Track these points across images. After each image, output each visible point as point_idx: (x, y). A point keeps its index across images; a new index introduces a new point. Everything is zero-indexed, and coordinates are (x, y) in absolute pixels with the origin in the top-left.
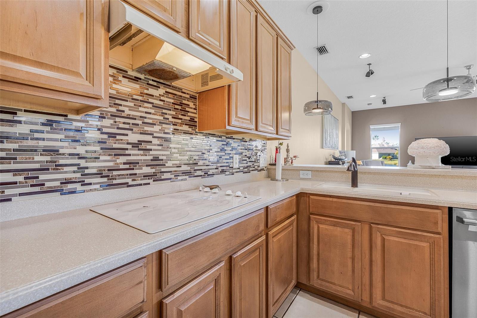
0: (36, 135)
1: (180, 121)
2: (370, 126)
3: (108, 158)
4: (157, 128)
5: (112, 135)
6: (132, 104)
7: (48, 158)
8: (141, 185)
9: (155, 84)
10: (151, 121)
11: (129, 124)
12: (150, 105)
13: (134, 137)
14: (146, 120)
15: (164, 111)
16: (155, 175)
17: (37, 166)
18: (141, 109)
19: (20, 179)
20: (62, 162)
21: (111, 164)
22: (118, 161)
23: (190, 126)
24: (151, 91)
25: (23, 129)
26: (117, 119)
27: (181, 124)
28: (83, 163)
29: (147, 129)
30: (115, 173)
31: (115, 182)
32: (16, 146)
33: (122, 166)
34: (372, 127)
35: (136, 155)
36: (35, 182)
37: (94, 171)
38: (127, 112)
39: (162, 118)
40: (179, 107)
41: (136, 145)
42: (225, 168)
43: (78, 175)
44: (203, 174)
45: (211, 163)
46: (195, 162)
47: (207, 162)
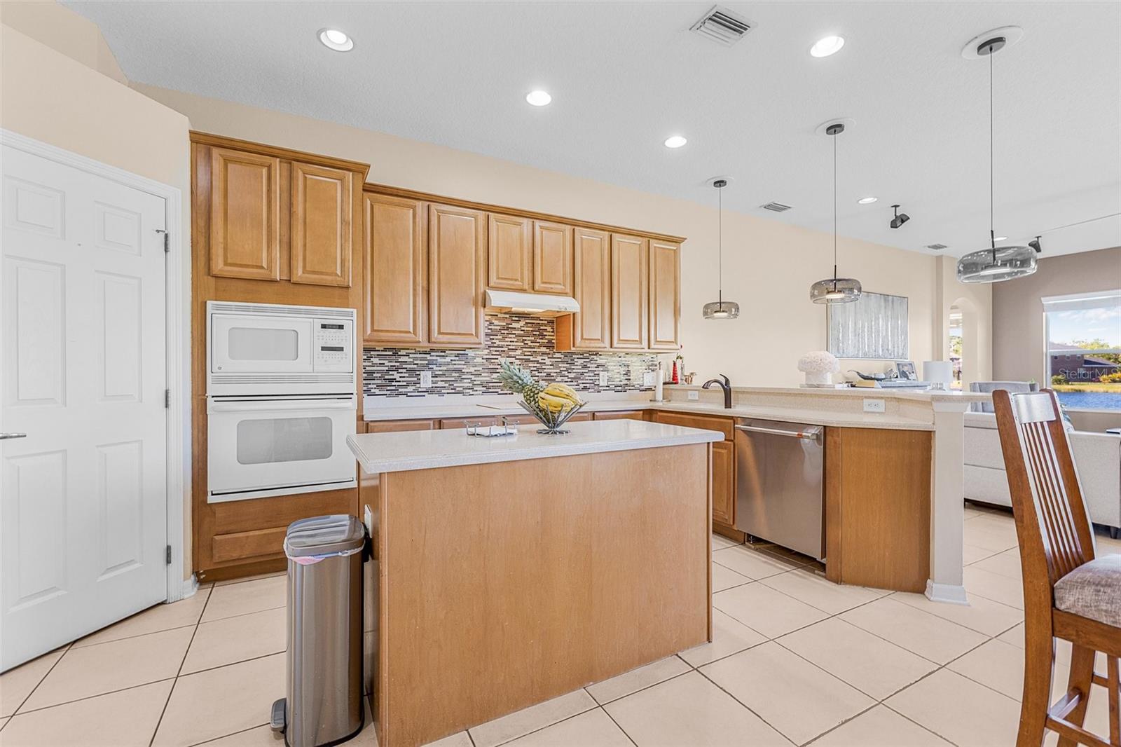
0: (453, 362)
1: (538, 344)
2: (1042, 299)
3: (486, 374)
4: (519, 352)
6: (501, 337)
7: (457, 375)
8: (507, 394)
9: (517, 319)
10: (514, 347)
11: (498, 351)
14: (510, 347)
15: (524, 338)
17: (453, 379)
18: (506, 339)
19: (447, 385)
20: (463, 377)
21: (488, 379)
22: (492, 377)
23: (548, 347)
24: (514, 325)
25: (448, 359)
26: (492, 349)
27: (540, 346)
28: (473, 378)
29: (512, 353)
30: (490, 384)
31: (490, 390)
32: (445, 369)
33: (494, 380)
34: (1047, 301)
36: (452, 387)
37: (479, 383)
38: (498, 343)
39: (522, 344)
40: (538, 333)
42: (588, 385)
43: (471, 385)
45: (569, 380)
46: (552, 378)
47: (566, 379)
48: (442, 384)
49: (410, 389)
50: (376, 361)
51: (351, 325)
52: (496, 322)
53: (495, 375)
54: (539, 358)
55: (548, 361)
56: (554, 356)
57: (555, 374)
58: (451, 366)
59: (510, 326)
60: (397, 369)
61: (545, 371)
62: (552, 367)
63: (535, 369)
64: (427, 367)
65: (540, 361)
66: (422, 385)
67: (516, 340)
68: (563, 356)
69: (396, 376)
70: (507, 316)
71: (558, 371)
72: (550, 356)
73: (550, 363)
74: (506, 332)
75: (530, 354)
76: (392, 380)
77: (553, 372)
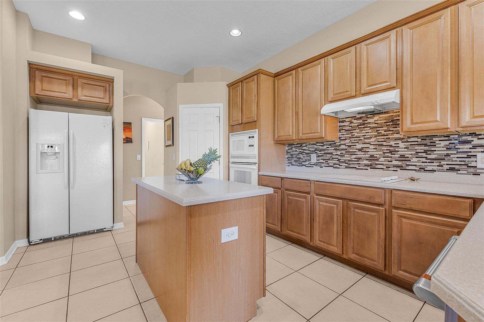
0: (328, 149)
1: (392, 132)
3: (348, 156)
4: (373, 140)
5: (349, 146)
6: (358, 131)
7: (330, 156)
8: (363, 169)
9: (372, 116)
10: (369, 137)
11: (357, 140)
12: (369, 128)
13: (359, 146)
14: (365, 137)
15: (378, 129)
16: (371, 165)
17: (328, 158)
18: (363, 132)
19: (324, 162)
20: (333, 157)
21: (349, 158)
22: (352, 157)
24: (369, 121)
25: (325, 147)
26: (351, 139)
27: (392, 134)
28: (339, 158)
29: (367, 141)
30: (350, 162)
31: (350, 166)
32: (324, 152)
33: (353, 160)
35: (360, 155)
36: (327, 163)
37: (343, 161)
38: (356, 134)
39: (376, 133)
40: (391, 123)
41: (360, 150)
43: (338, 162)
44: (417, 169)
45: (429, 161)
46: (407, 159)
47: (424, 160)
48: (322, 161)
49: (307, 163)
50: (294, 149)
51: (256, 136)
52: (355, 121)
53: (354, 156)
54: (392, 143)
55: (402, 145)
56: (409, 140)
57: (411, 156)
58: (326, 151)
59: (366, 122)
60: (302, 153)
61: (399, 153)
62: (406, 150)
63: (388, 151)
64: (313, 152)
65: (394, 145)
66: (312, 161)
67: (370, 131)
68: (420, 140)
69: (301, 156)
70: (364, 115)
71: (414, 152)
72: (405, 140)
73: (405, 147)
74: (363, 126)
75: (383, 140)
76: (300, 158)
77: (407, 153)
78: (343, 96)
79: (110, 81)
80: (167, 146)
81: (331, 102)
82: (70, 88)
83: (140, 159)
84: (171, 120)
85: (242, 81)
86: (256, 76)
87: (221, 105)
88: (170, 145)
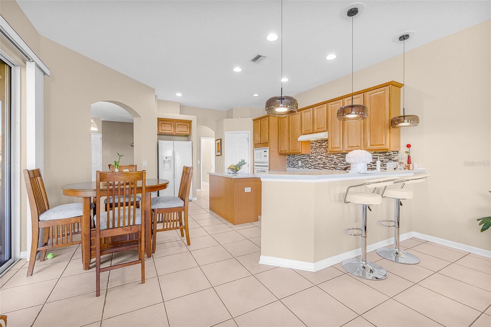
4: (324, 154)
5: (315, 157)
6: (319, 149)
9: (324, 142)
10: (323, 152)
11: (318, 154)
12: (323, 148)
13: (319, 157)
16: (324, 167)
17: (306, 163)
19: (305, 165)
20: (309, 163)
21: (315, 163)
24: (323, 144)
26: (316, 153)
28: (311, 163)
29: (322, 154)
31: (316, 168)
33: (317, 164)
35: (320, 161)
37: (313, 165)
38: (318, 151)
39: (326, 151)
41: (319, 159)
43: (311, 165)
44: (340, 169)
45: (344, 165)
46: (337, 164)
47: (342, 164)
48: (303, 165)
49: (297, 166)
50: (290, 158)
51: (268, 151)
52: (317, 144)
53: (317, 162)
54: (332, 156)
55: (335, 157)
56: (338, 155)
57: (338, 162)
58: (305, 159)
59: (322, 145)
60: (294, 160)
61: (334, 161)
62: (336, 159)
63: (330, 160)
64: (300, 160)
65: (332, 157)
66: (299, 165)
67: (323, 149)
68: (341, 155)
69: (294, 162)
70: (321, 141)
71: (339, 161)
72: (336, 155)
73: (336, 158)
74: (320, 147)
75: (328, 154)
76: (293, 163)
77: (337, 161)
78: (308, 132)
79: (190, 122)
80: (217, 156)
81: (304, 134)
82: (173, 128)
83: (199, 163)
84: (220, 140)
85: (260, 119)
86: (268, 117)
87: (249, 132)
88: (220, 155)
